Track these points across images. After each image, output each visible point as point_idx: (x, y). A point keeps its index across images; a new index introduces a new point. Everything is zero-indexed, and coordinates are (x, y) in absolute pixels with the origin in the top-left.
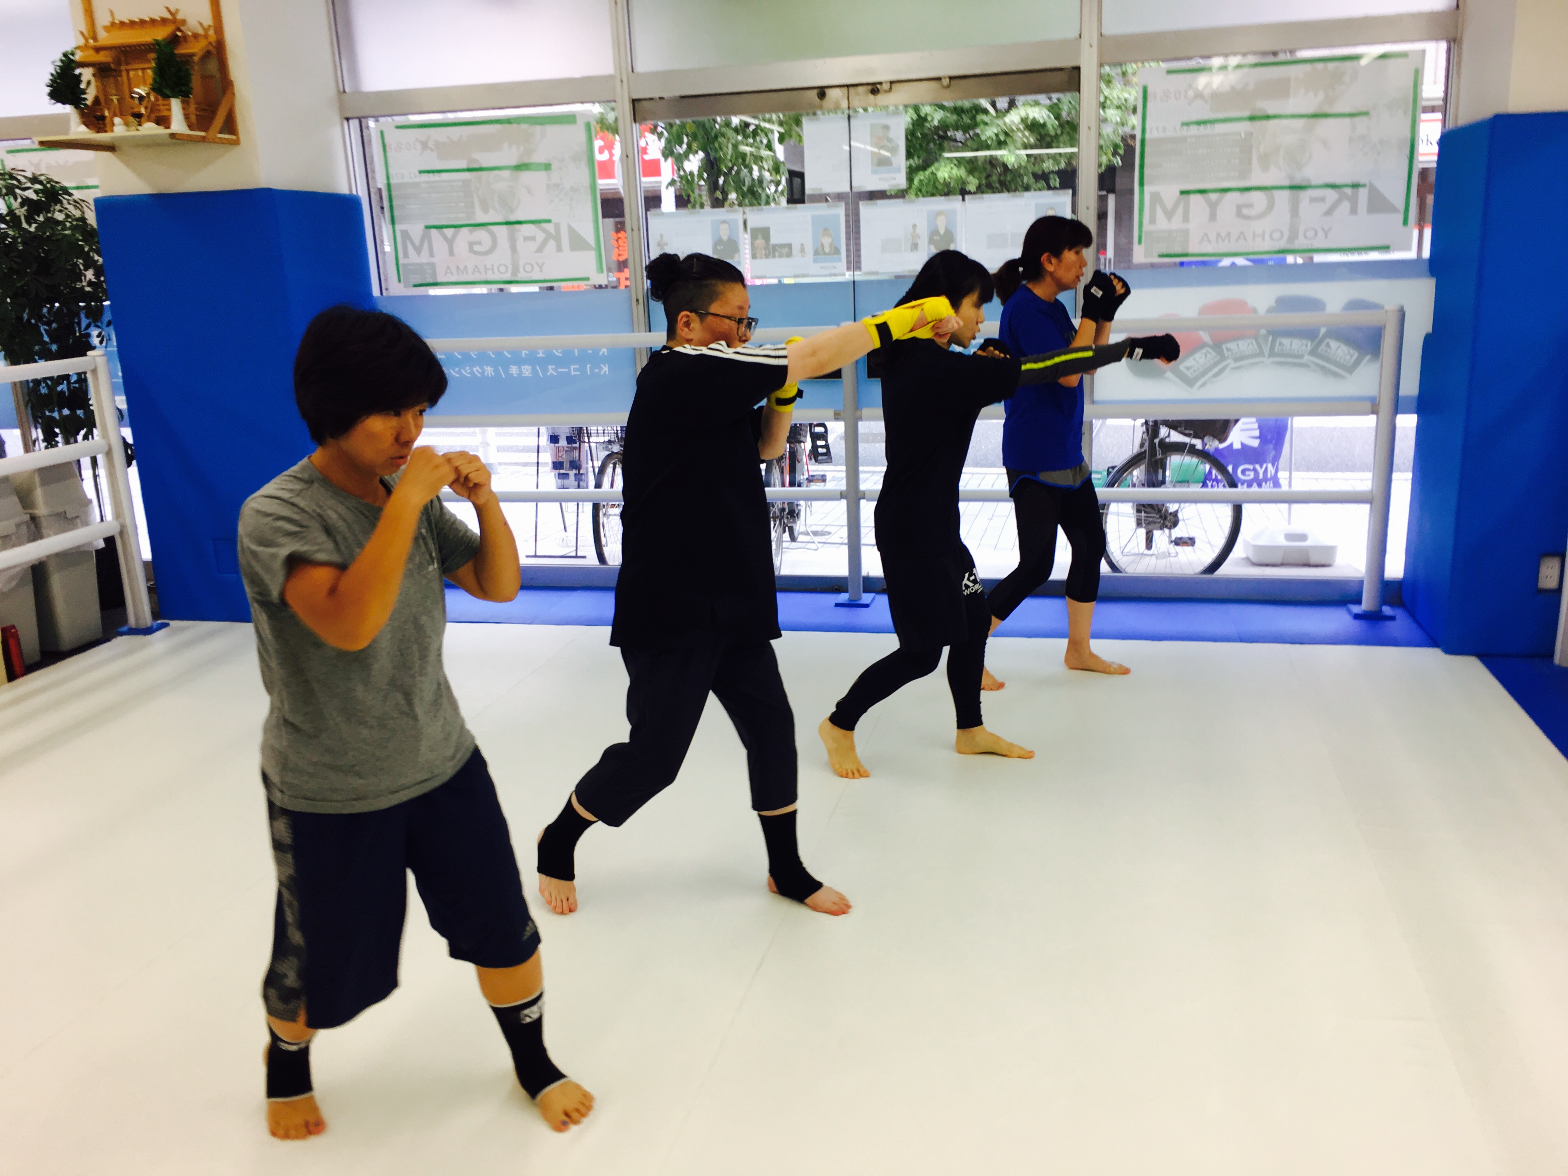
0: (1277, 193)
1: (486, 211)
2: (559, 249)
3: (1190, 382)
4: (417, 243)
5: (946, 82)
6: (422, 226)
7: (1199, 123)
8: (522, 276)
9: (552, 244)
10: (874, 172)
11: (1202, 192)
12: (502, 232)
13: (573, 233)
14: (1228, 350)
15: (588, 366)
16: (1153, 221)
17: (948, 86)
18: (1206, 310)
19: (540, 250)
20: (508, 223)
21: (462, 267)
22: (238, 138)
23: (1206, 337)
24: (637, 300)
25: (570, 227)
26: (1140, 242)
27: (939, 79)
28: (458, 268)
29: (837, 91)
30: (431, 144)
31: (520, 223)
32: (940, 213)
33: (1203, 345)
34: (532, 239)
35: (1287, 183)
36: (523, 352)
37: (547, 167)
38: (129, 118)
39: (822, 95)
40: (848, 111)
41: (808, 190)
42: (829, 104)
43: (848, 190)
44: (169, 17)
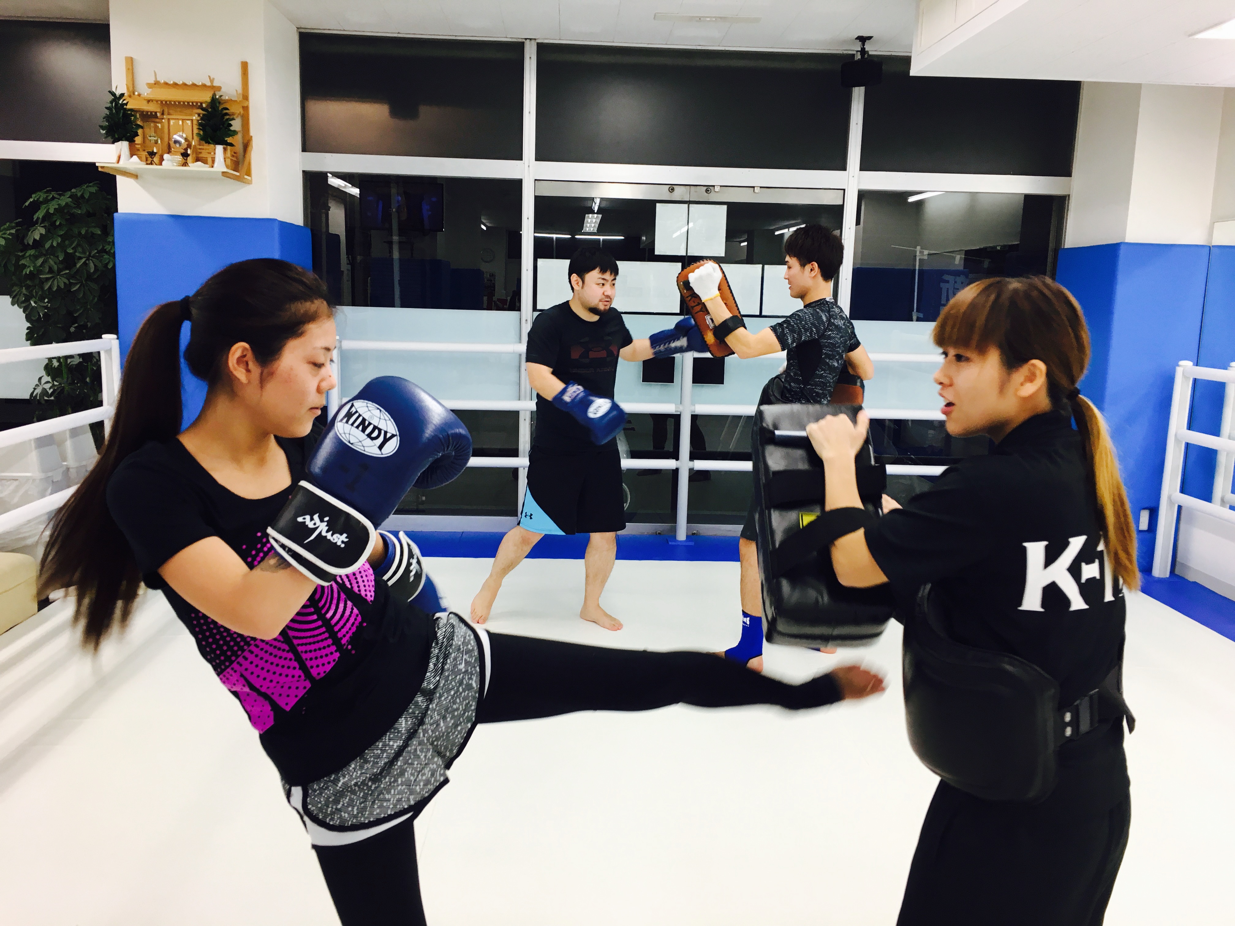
5: (758, 190)
10: (704, 244)
17: (759, 193)
22: (252, 179)
27: (753, 188)
29: (681, 188)
38: (179, 158)
39: (672, 190)
40: (689, 202)
41: (657, 252)
42: (676, 196)
43: (684, 254)
44: (208, 84)
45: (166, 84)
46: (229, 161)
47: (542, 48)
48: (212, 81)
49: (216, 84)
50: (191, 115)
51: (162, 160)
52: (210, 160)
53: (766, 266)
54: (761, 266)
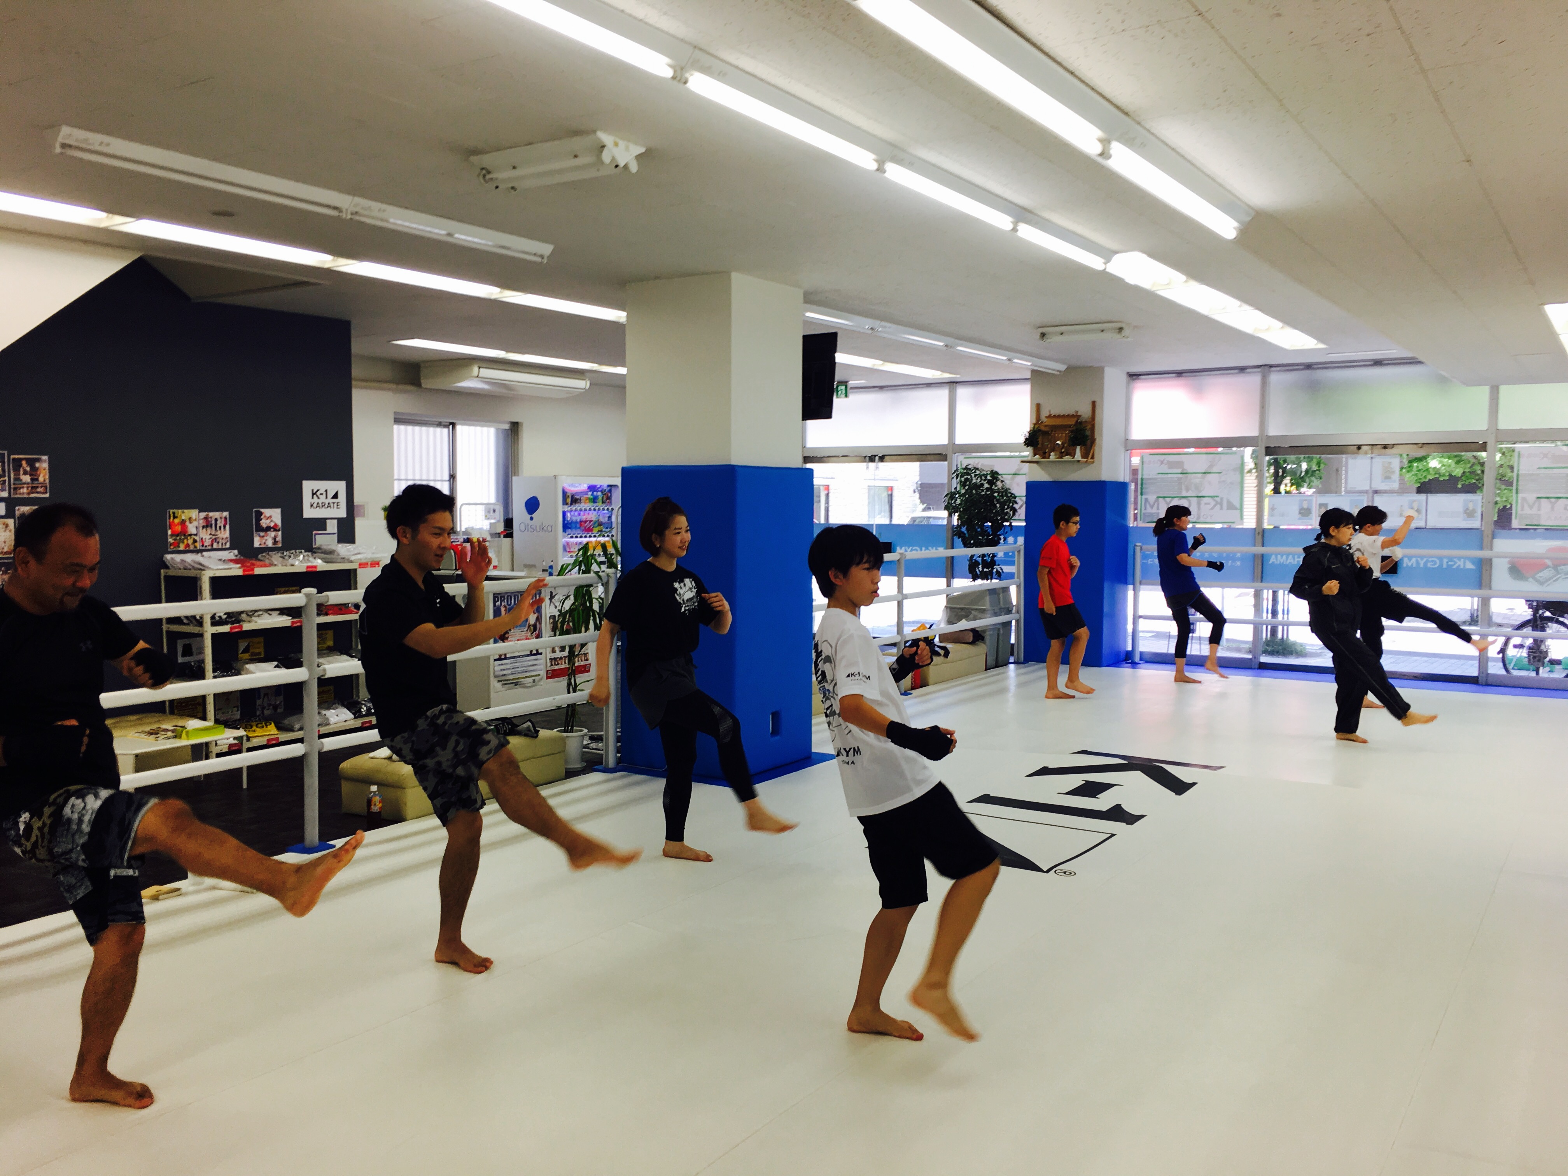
1: (1188, 490)
2: (1221, 508)
3: (1542, 584)
4: (1152, 503)
6: (1155, 497)
7: (1547, 468)
8: (1202, 520)
10: (1383, 482)
11: (1548, 498)
13: (1229, 502)
14: (1562, 569)
16: (1522, 509)
18: (1551, 550)
19: (1212, 509)
20: (1198, 497)
22: (1096, 461)
23: (1549, 562)
24: (1259, 533)
26: (1516, 518)
29: (1366, 447)
30: (1165, 462)
31: (1204, 497)
32: (1414, 501)
33: (1547, 567)
37: (1220, 473)
38: (1058, 453)
39: (1359, 448)
40: (1372, 456)
41: (1349, 488)
42: (1362, 452)
43: (1369, 489)
44: (1075, 414)
45: (1055, 415)
46: (1083, 454)
47: (1273, 369)
48: (1077, 412)
49: (1079, 414)
50: (1066, 431)
51: (1050, 456)
52: (1073, 454)
53: (1429, 495)
54: (1425, 495)
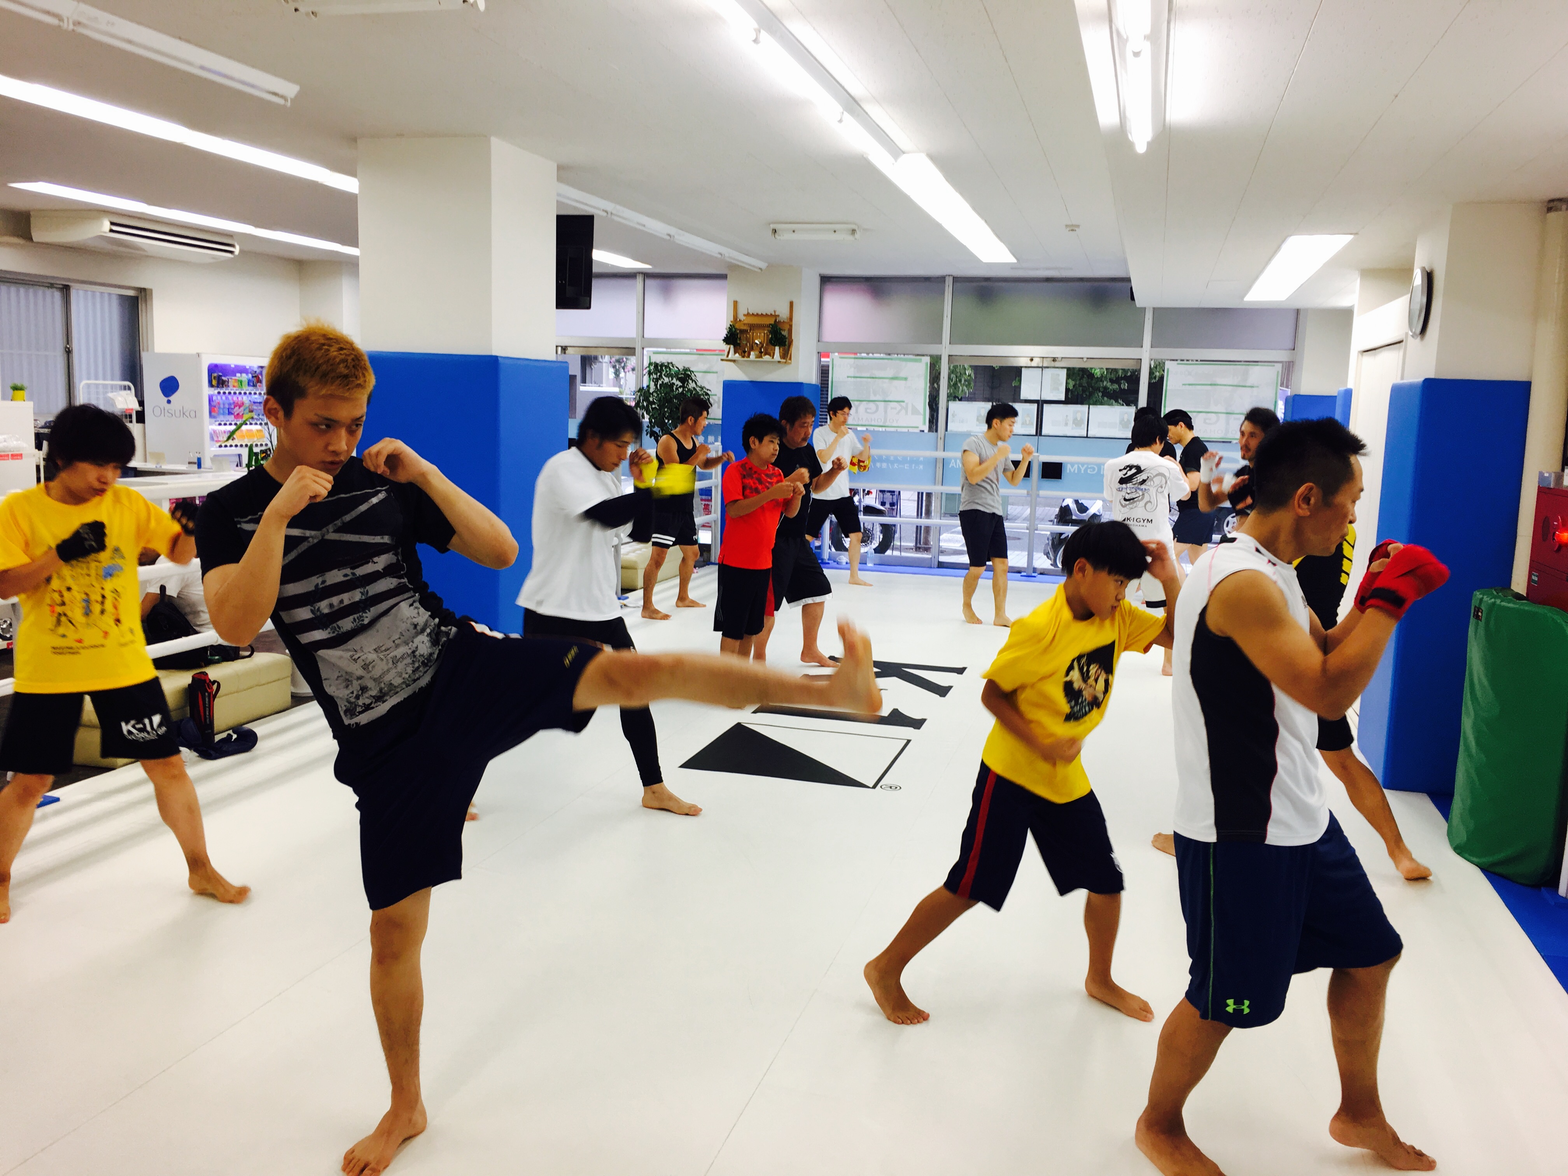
0: (1220, 415)
1: (875, 394)
2: (907, 414)
5: (1085, 360)
7: (1189, 385)
8: (885, 424)
9: (903, 411)
10: (1051, 392)
12: (881, 405)
13: (914, 408)
15: (913, 465)
17: (1086, 361)
20: (885, 401)
21: (860, 419)
22: (792, 360)
25: (912, 405)
27: (1083, 358)
28: (859, 419)
29: (1039, 359)
30: (854, 366)
31: (891, 401)
32: (1078, 411)
34: (896, 409)
35: (1225, 411)
36: (884, 457)
37: (906, 379)
38: (757, 353)
39: (1032, 360)
40: (1042, 368)
41: (1023, 397)
42: (1034, 364)
43: (1039, 399)
44: (773, 314)
45: (753, 314)
46: (781, 354)
47: (956, 279)
48: (774, 312)
49: (776, 314)
50: (764, 330)
51: (749, 355)
52: (772, 354)
53: (1091, 406)
54: (1088, 406)
